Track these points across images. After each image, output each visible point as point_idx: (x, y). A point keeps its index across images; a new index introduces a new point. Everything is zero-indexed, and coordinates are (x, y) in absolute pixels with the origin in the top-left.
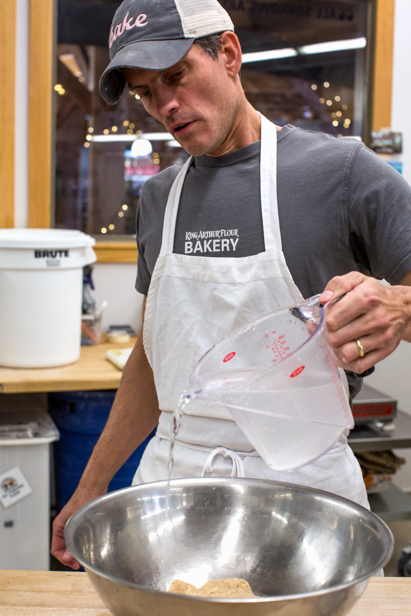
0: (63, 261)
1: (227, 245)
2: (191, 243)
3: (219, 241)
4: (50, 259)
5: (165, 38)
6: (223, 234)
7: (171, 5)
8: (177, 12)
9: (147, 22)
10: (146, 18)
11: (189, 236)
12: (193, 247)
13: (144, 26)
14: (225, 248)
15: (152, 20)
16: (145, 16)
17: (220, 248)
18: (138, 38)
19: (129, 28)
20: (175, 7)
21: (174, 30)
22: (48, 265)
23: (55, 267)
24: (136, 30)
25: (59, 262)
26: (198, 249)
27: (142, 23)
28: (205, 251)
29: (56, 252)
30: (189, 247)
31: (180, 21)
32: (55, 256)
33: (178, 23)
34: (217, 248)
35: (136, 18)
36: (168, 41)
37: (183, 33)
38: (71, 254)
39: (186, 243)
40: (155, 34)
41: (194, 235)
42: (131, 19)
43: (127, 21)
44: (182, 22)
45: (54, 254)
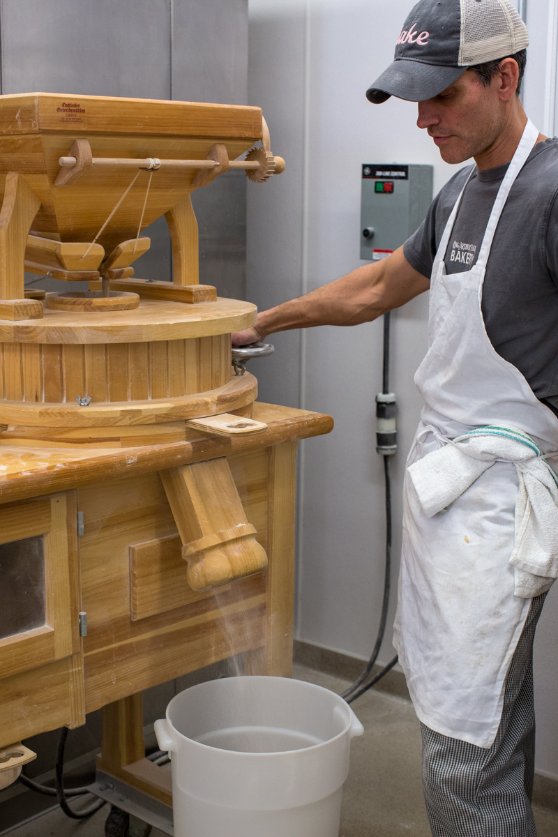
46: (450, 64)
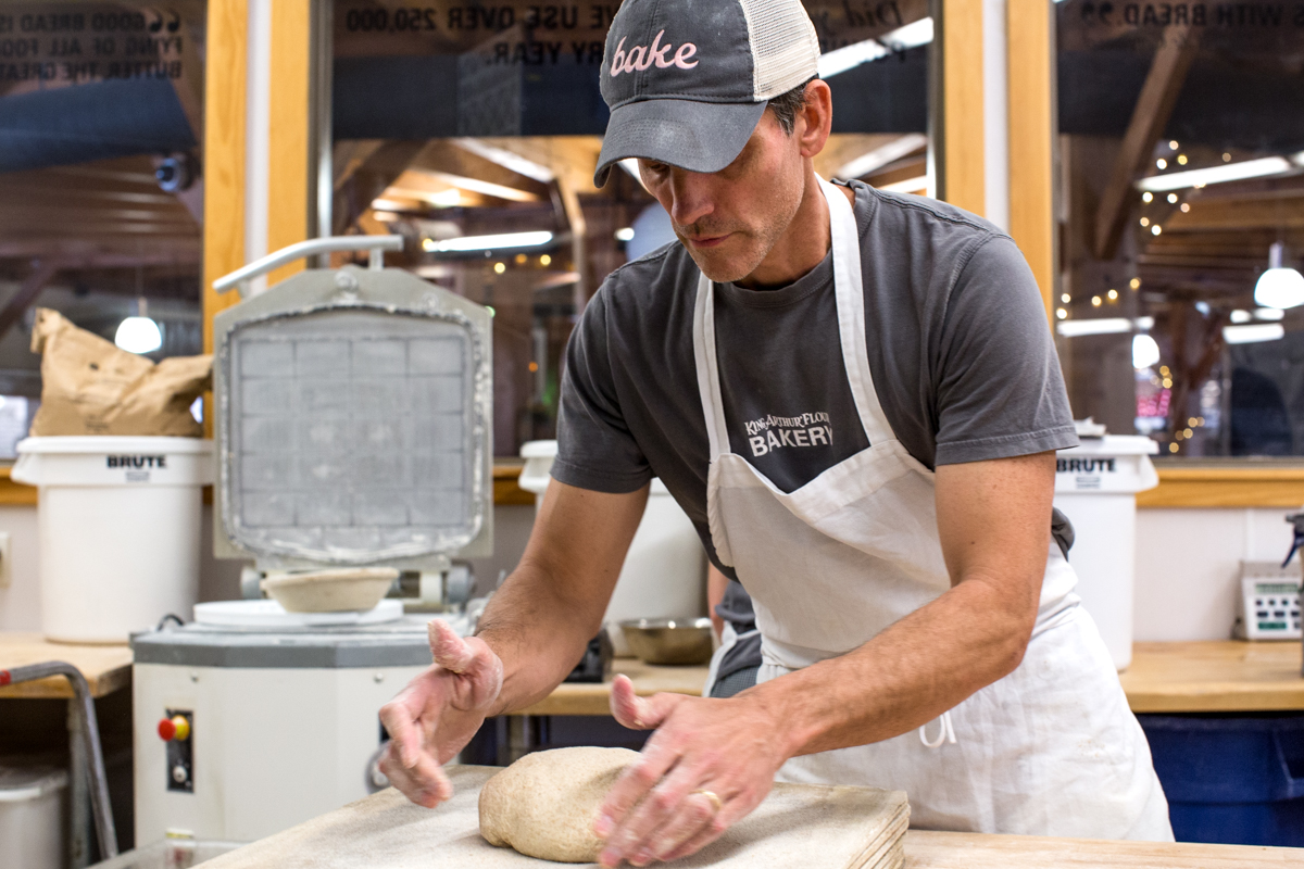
0: (1105, 478)
1: (821, 436)
2: (760, 438)
3: (804, 432)
4: (1083, 474)
5: (723, 99)
6: (809, 421)
7: (740, 34)
8: (749, 51)
9: (696, 63)
10: (696, 54)
11: (753, 428)
12: (766, 443)
13: (688, 70)
14: (819, 440)
15: (707, 61)
16: (693, 49)
17: (809, 441)
18: (677, 90)
19: (662, 64)
20: (746, 39)
21: (740, 86)
22: (1079, 486)
23: (1091, 490)
24: (674, 72)
25: (1098, 480)
26: (773, 444)
27: (687, 61)
28: (785, 444)
29: (1093, 462)
30: (758, 446)
31: (751, 70)
32: (1092, 469)
33: (747, 74)
34: (802, 441)
35: (678, 48)
36: (726, 106)
37: (752, 93)
38: (1118, 465)
39: (752, 441)
40: (707, 90)
41: (761, 424)
42: (668, 48)
43: (659, 49)
44: (755, 72)
45: (1089, 466)
46: (739, 100)
